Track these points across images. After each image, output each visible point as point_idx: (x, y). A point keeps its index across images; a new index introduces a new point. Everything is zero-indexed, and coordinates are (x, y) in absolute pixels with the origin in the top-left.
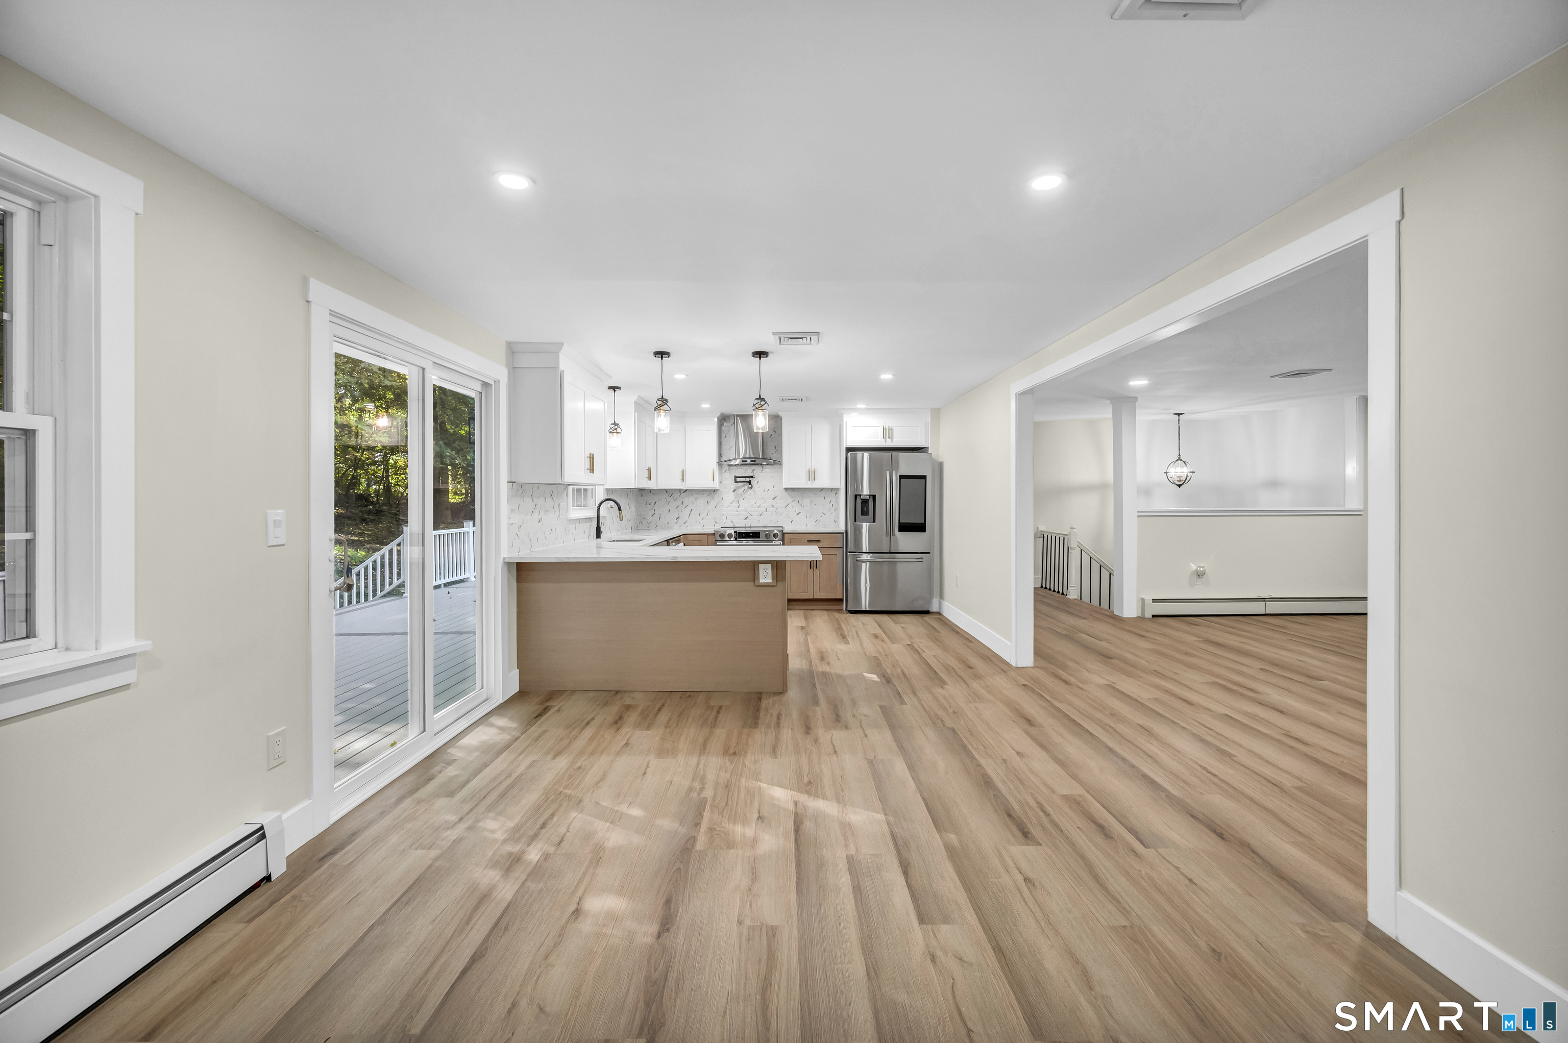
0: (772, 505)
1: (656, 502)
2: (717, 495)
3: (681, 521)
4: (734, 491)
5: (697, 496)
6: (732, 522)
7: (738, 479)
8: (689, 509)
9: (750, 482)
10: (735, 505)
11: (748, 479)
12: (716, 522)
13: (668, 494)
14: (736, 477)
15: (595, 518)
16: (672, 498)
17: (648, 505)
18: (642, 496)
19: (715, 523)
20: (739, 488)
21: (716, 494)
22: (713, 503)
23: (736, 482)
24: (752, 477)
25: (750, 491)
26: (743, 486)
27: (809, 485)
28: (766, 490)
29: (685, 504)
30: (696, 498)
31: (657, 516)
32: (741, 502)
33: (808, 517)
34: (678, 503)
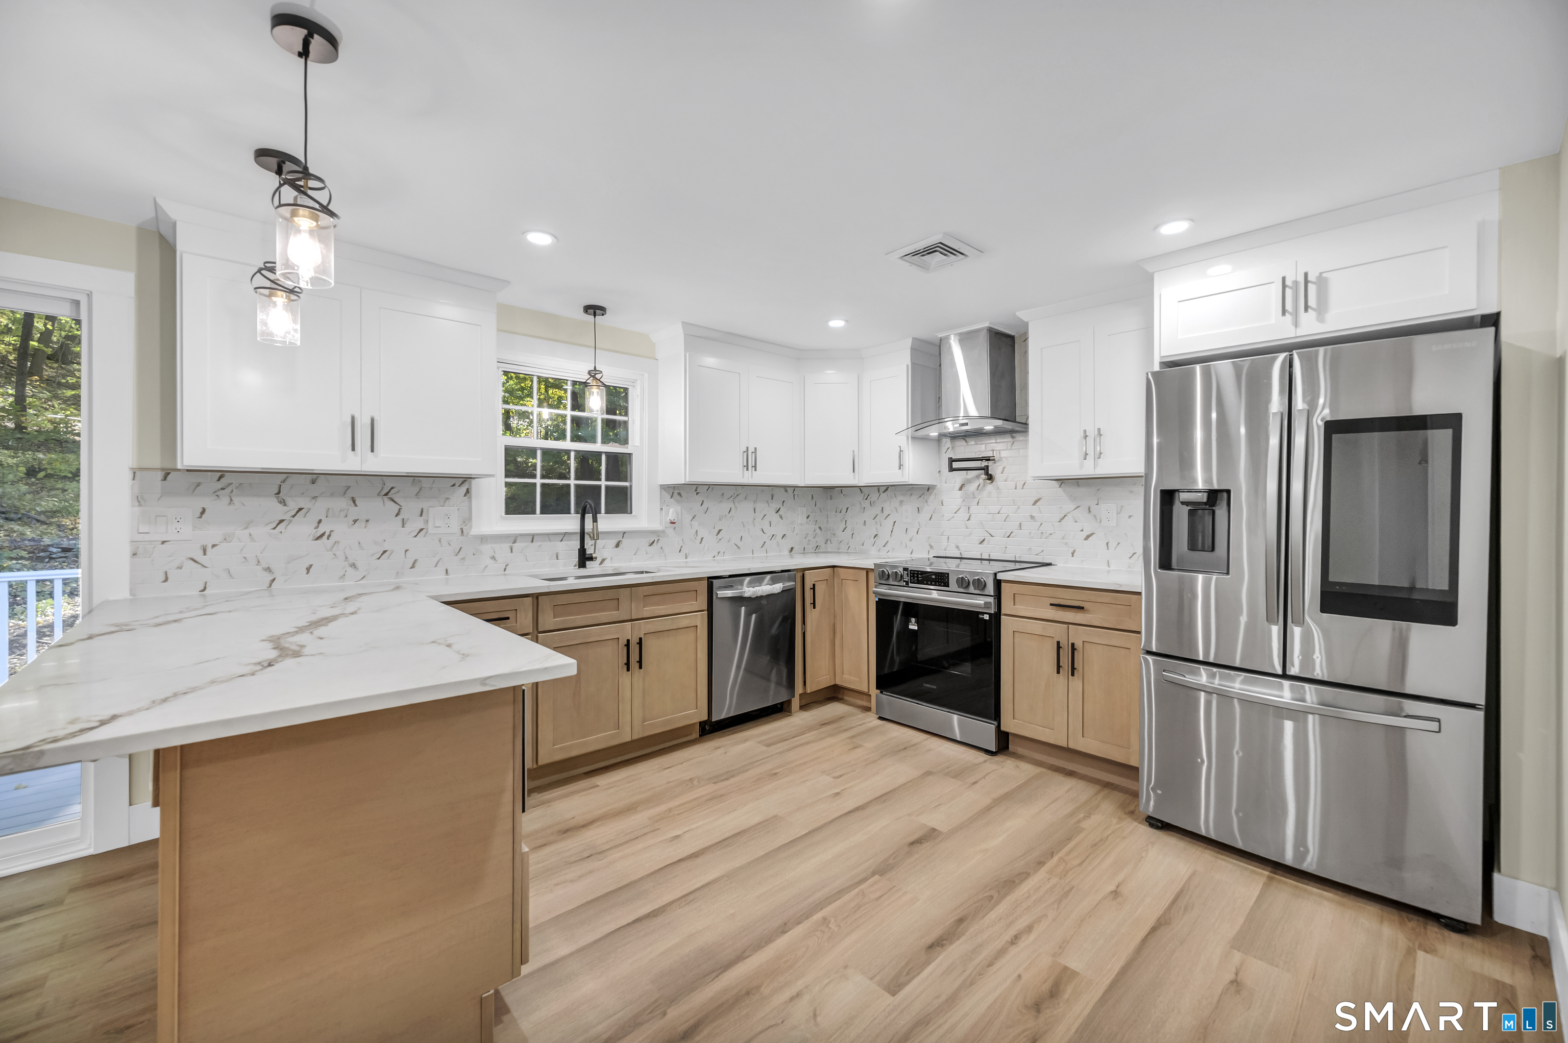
0: (1032, 517)
1: (847, 508)
2: (932, 497)
3: (880, 542)
4: (961, 489)
5: (900, 498)
6: (957, 547)
7: (956, 465)
8: (890, 522)
9: (986, 469)
10: (963, 515)
11: (984, 464)
12: (931, 547)
13: (863, 495)
14: (951, 461)
15: (575, 533)
16: (868, 501)
17: (838, 513)
18: (831, 498)
19: (929, 548)
20: (969, 481)
21: (931, 494)
22: (927, 511)
23: (952, 469)
24: (988, 459)
25: (990, 487)
26: (978, 477)
27: (1088, 469)
28: (1020, 486)
29: (886, 512)
30: (901, 502)
31: (848, 532)
32: (974, 509)
33: (1112, 545)
34: (876, 510)
